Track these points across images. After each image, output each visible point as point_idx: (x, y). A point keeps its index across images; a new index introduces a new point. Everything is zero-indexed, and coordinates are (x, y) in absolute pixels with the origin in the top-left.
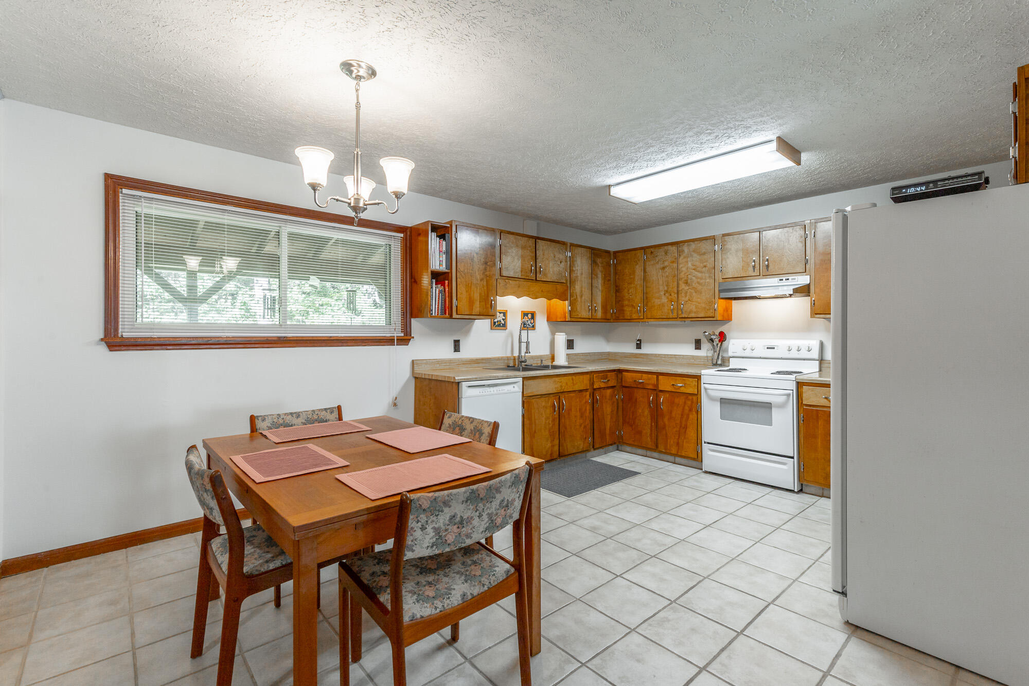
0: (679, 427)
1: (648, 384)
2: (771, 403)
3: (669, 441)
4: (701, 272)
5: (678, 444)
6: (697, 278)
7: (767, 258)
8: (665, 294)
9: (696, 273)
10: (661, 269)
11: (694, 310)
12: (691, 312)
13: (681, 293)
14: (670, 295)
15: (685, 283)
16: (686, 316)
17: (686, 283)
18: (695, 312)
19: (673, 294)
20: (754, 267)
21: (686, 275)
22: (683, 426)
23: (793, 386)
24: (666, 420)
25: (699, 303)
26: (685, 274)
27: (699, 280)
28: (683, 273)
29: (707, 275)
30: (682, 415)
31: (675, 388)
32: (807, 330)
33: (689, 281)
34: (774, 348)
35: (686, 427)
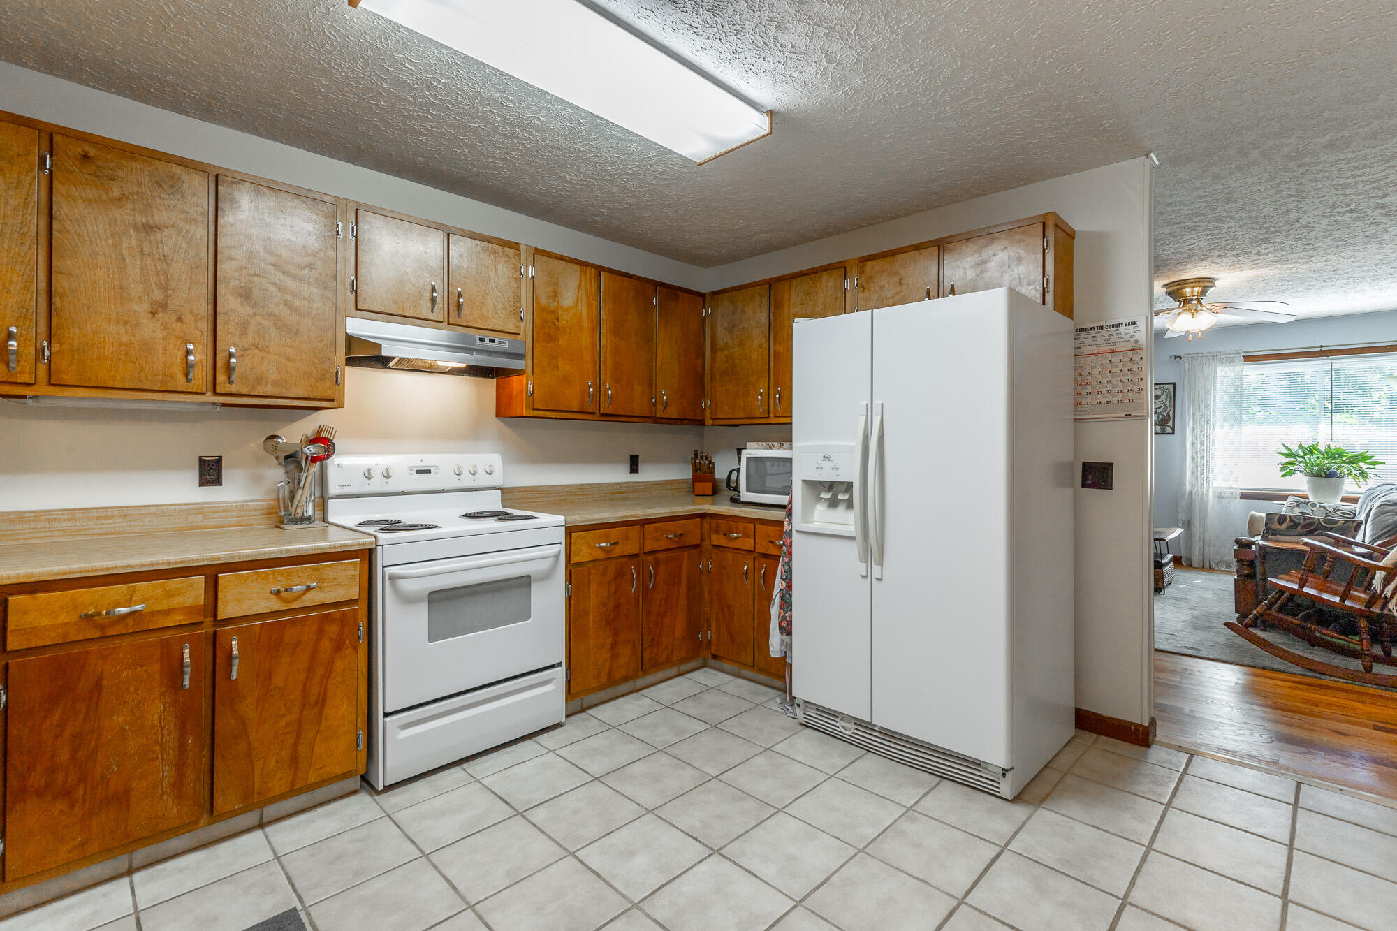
0: (297, 709)
1: (168, 612)
2: (529, 576)
3: (258, 766)
4: (298, 279)
5: (294, 759)
6: (282, 289)
7: (459, 289)
8: (154, 314)
9: (280, 276)
10: (136, 228)
11: (272, 374)
12: (260, 380)
13: (226, 323)
14: (179, 319)
15: (241, 296)
16: (245, 391)
17: (246, 295)
18: (275, 383)
19: (188, 318)
20: (433, 301)
21: (244, 272)
22: (313, 699)
23: (560, 535)
24: (248, 708)
25: (288, 360)
26: (241, 268)
27: (289, 297)
28: (233, 264)
29: (316, 291)
30: (310, 669)
31: (285, 601)
32: (471, 434)
33: (255, 293)
34: (429, 472)
35: (322, 701)
